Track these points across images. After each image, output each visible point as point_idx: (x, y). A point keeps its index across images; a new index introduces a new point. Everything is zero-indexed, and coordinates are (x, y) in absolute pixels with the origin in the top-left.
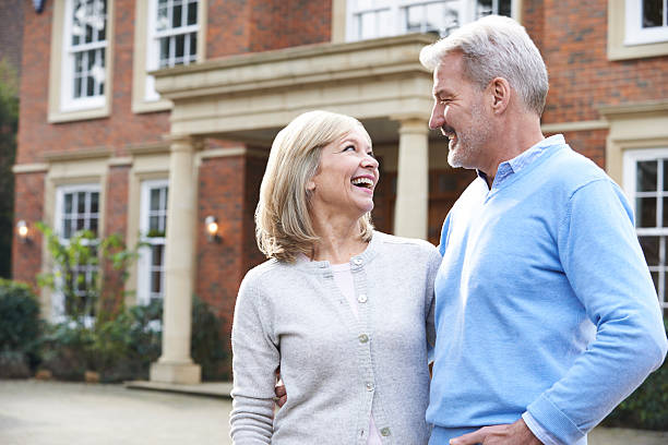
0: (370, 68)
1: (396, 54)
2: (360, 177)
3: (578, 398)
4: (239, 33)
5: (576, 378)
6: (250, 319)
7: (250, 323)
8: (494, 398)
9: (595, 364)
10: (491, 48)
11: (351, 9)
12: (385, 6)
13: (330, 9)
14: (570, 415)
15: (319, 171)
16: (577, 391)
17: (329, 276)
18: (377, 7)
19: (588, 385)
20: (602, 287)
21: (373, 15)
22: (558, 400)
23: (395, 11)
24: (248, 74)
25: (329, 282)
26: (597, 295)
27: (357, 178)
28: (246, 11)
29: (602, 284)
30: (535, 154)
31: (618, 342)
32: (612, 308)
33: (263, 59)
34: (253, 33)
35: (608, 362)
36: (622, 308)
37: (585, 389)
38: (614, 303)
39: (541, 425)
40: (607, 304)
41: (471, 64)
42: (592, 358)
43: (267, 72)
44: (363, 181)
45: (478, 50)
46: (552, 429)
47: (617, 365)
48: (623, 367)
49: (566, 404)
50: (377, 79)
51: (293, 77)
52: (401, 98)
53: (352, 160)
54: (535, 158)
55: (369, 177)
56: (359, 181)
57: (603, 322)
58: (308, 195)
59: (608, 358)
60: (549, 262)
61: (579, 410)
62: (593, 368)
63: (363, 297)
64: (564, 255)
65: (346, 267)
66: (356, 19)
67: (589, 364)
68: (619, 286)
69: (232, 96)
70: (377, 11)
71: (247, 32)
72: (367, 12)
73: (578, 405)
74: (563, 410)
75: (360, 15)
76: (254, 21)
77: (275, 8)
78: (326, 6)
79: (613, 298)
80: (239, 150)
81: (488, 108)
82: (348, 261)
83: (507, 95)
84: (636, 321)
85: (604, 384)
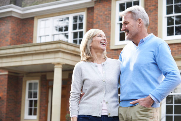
0: (46, 49)
1: (54, 46)
2: (102, 42)
3: (163, 91)
4: (7, 41)
5: (163, 86)
6: (77, 74)
7: (77, 75)
8: (141, 92)
9: (167, 83)
10: (138, 11)
11: (38, 35)
12: (48, 35)
13: (32, 35)
14: (161, 95)
15: (92, 42)
16: (163, 89)
17: (97, 66)
18: (45, 35)
19: (166, 88)
20: (167, 66)
21: (44, 37)
22: (158, 91)
23: (50, 36)
24: (12, 51)
25: (96, 68)
26: (166, 68)
27: (101, 43)
28: (9, 35)
29: (167, 65)
30: (148, 37)
31: (172, 78)
32: (170, 71)
33: (16, 47)
34: (11, 41)
35: (170, 82)
36: (172, 71)
37: (165, 89)
38: (171, 70)
39: (154, 97)
40: (169, 70)
41: (134, 15)
42: (166, 81)
43: (17, 50)
44: (103, 43)
45: (135, 12)
46: (157, 98)
47: (172, 83)
48: (173, 84)
49: (160, 92)
50: (48, 53)
51: (25, 52)
52: (55, 58)
53: (100, 38)
54: (148, 38)
55: (104, 42)
56: (102, 43)
57: (168, 74)
58: (90, 47)
59: (170, 81)
60: (154, 61)
61: (163, 93)
62: (167, 84)
63: (104, 72)
64: (157, 59)
65: (100, 65)
66: (40, 38)
67: (166, 83)
68: (171, 66)
69: (7, 57)
70: (45, 36)
71: (9, 41)
72: (42, 36)
73: (163, 92)
74: (159, 93)
75: (40, 37)
76: (11, 37)
77: (17, 34)
78: (31, 34)
79: (170, 69)
80: (6, 73)
81: (137, 26)
82: (101, 63)
83: (142, 23)
84: (176, 73)
85: (169, 87)
